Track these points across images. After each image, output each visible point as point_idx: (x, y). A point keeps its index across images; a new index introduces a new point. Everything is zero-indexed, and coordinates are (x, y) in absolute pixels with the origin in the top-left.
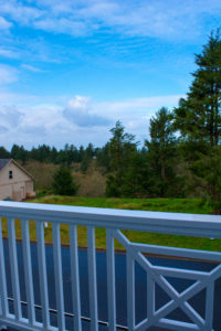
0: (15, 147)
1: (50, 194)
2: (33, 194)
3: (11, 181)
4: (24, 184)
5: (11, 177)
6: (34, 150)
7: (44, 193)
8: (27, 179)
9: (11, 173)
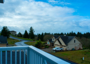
0: (78, 33)
1: (88, 49)
2: (82, 48)
3: (75, 43)
4: (79, 45)
5: (75, 42)
6: (85, 34)
7: (86, 48)
8: (80, 43)
9: (75, 41)
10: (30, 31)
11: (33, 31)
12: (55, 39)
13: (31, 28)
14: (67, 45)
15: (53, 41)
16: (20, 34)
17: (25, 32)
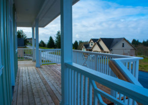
8: (131, 48)
9: (123, 44)
10: (57, 38)
12: (93, 44)
14: (112, 50)
15: (90, 46)
16: (42, 42)
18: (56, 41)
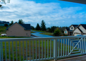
10: (42, 24)
11: (45, 24)
12: (73, 28)
13: (43, 21)
17: (37, 25)
18: (41, 26)
